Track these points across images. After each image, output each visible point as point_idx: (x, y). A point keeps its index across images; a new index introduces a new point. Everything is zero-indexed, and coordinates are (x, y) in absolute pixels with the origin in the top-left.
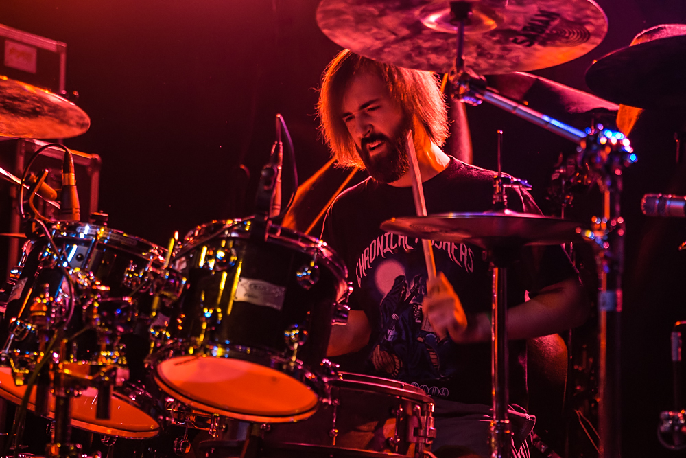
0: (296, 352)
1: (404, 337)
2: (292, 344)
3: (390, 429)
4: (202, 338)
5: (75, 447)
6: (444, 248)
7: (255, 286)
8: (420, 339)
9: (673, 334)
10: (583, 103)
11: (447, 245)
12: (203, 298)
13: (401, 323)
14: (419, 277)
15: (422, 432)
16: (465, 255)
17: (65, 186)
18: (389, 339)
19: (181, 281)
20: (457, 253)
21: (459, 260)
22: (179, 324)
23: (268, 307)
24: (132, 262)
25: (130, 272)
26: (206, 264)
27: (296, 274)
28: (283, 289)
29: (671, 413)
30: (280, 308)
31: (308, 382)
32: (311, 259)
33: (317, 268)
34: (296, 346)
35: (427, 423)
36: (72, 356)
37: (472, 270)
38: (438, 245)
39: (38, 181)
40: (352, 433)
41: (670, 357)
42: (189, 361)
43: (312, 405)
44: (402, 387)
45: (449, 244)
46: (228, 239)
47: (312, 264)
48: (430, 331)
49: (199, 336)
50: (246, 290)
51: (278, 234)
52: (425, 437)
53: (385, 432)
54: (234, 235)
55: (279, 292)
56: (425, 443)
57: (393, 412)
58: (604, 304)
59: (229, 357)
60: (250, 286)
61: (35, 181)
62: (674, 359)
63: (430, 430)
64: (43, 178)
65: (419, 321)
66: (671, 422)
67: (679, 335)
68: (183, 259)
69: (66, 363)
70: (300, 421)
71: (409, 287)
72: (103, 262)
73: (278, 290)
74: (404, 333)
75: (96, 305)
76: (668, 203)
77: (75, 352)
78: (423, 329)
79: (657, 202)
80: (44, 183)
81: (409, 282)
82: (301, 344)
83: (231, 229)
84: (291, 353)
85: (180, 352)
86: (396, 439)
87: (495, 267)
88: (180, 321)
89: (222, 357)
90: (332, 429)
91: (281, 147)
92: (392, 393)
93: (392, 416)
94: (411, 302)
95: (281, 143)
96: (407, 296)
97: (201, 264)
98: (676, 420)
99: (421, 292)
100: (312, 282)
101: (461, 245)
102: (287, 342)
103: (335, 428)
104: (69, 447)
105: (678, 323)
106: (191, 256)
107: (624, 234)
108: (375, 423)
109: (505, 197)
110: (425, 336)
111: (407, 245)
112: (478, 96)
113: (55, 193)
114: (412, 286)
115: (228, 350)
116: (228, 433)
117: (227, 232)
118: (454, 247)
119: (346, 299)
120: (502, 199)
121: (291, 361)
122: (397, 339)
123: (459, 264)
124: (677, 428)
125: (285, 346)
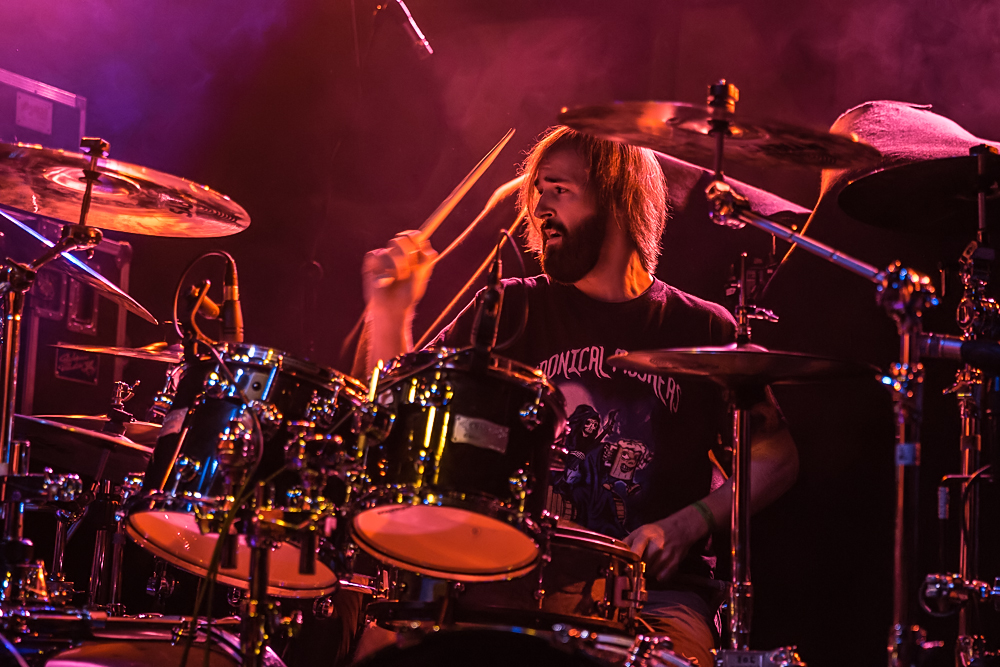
0: (523, 502)
1: (588, 480)
2: (519, 493)
3: (598, 590)
4: (419, 483)
5: (275, 605)
6: (649, 381)
7: (476, 425)
8: (607, 486)
9: (941, 489)
10: (766, 204)
11: (652, 378)
12: (411, 438)
13: (587, 464)
14: (615, 413)
15: (632, 596)
16: (673, 392)
17: (227, 301)
18: (569, 481)
19: (389, 418)
20: (664, 388)
21: (665, 398)
22: (381, 470)
23: (491, 450)
24: (316, 392)
25: (314, 406)
26: (417, 399)
27: (518, 413)
28: (507, 430)
29: (937, 577)
30: (503, 451)
31: (530, 533)
32: (535, 395)
33: (542, 405)
34: (523, 495)
35: (638, 584)
36: (270, 502)
37: (676, 410)
38: (642, 377)
39: (200, 293)
40: (559, 594)
41: (937, 514)
42: (397, 509)
43: (532, 559)
44: (612, 543)
45: (655, 377)
46: (443, 370)
47: (538, 402)
48: (620, 477)
49: (415, 482)
50: (466, 429)
51: (496, 365)
52: (635, 601)
53: (593, 594)
54: (449, 366)
55: (503, 432)
56: (635, 608)
57: (602, 571)
58: (902, 457)
59: (443, 505)
60: (471, 425)
61: (197, 294)
62: (941, 516)
63: (642, 593)
64: (205, 291)
65: (609, 465)
66: (938, 586)
67: (947, 490)
68: (389, 392)
69: (263, 509)
70: (514, 579)
71: (603, 422)
72: (284, 392)
73: (501, 431)
74: (589, 474)
75: (303, 443)
76: (942, 343)
77: (273, 497)
78: (612, 474)
79: (929, 341)
80: (206, 298)
81: (603, 417)
82: (529, 492)
83: (444, 360)
84: (517, 503)
85: (388, 499)
86: (606, 602)
87: (736, 409)
88: (382, 466)
89: (435, 505)
90: (538, 589)
91: (501, 266)
92: (599, 548)
93: (600, 576)
94: (603, 441)
95: (500, 262)
96: (599, 433)
97: (412, 399)
98: (944, 584)
99: (616, 429)
100: (538, 422)
101: (670, 379)
102: (512, 490)
103: (542, 589)
104: (267, 606)
105: (945, 478)
106: (399, 389)
107: (924, 381)
108: (583, 584)
109: (749, 329)
110: (613, 484)
111: (602, 372)
112: (742, 218)
113: (217, 309)
114: (606, 422)
115: (441, 497)
116: (408, 593)
117: (441, 364)
118: (662, 381)
119: (563, 441)
120: (746, 331)
121: (519, 512)
122: (580, 482)
123: (664, 401)
124: (945, 593)
125: (509, 493)
